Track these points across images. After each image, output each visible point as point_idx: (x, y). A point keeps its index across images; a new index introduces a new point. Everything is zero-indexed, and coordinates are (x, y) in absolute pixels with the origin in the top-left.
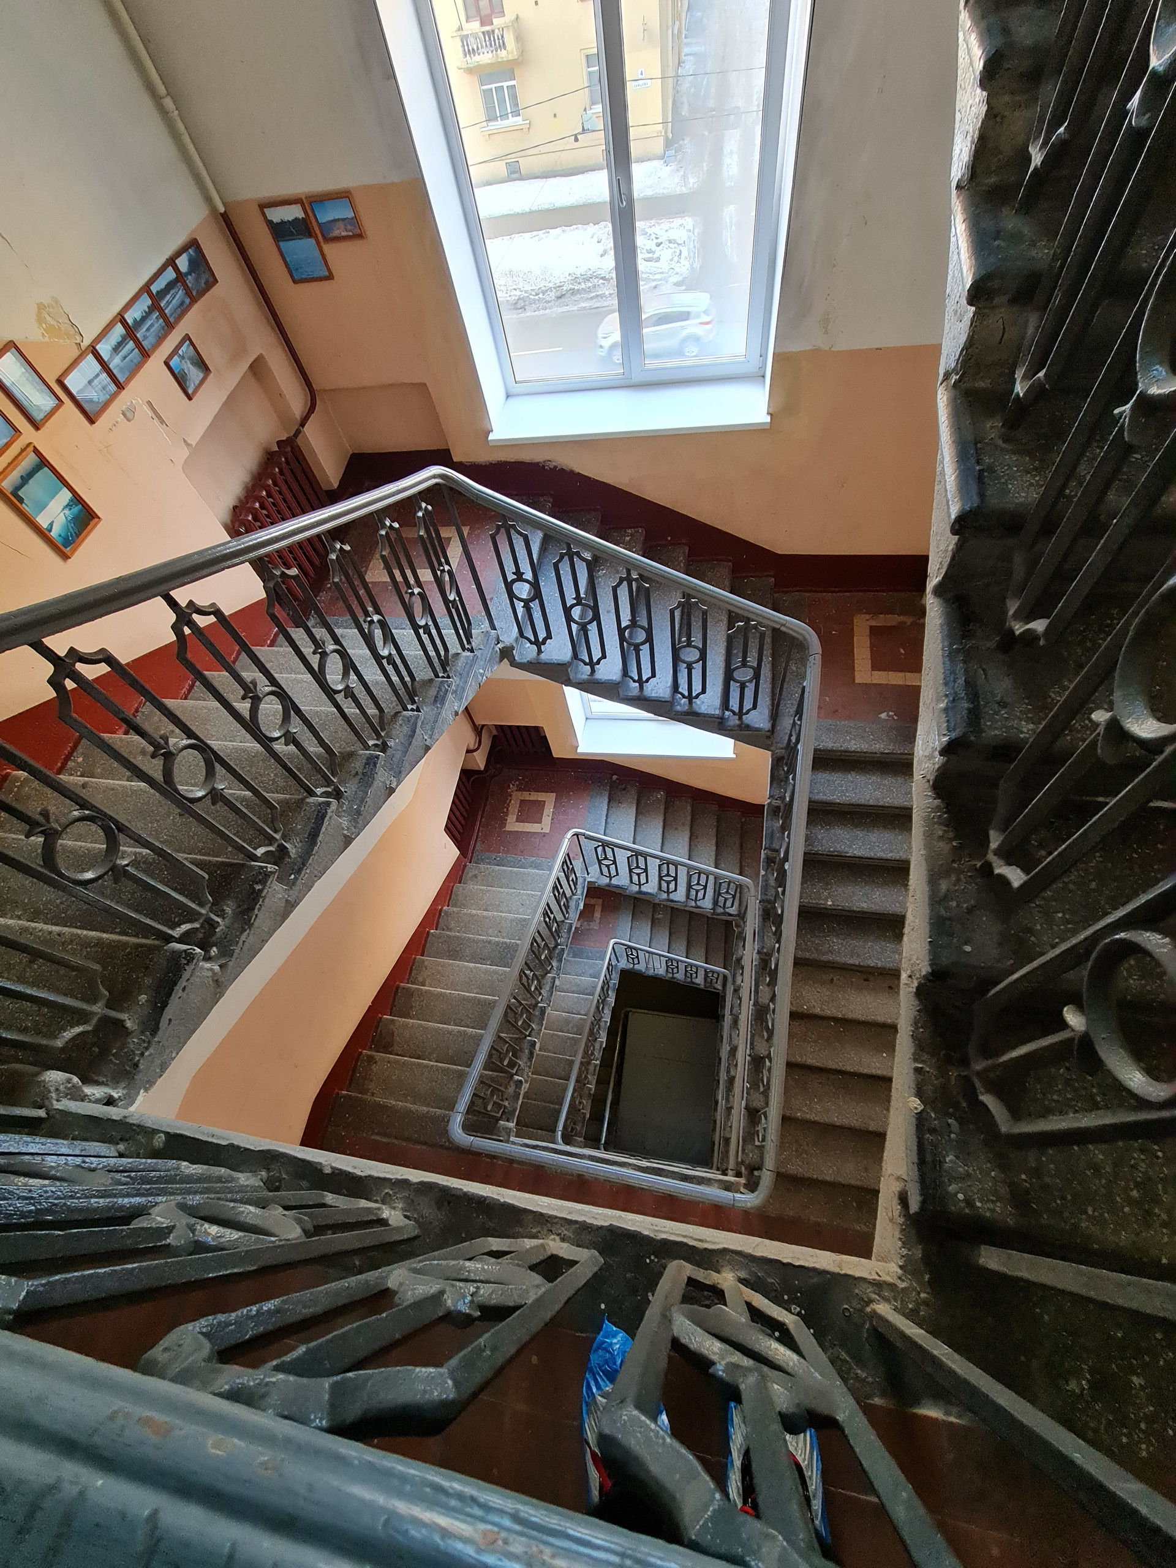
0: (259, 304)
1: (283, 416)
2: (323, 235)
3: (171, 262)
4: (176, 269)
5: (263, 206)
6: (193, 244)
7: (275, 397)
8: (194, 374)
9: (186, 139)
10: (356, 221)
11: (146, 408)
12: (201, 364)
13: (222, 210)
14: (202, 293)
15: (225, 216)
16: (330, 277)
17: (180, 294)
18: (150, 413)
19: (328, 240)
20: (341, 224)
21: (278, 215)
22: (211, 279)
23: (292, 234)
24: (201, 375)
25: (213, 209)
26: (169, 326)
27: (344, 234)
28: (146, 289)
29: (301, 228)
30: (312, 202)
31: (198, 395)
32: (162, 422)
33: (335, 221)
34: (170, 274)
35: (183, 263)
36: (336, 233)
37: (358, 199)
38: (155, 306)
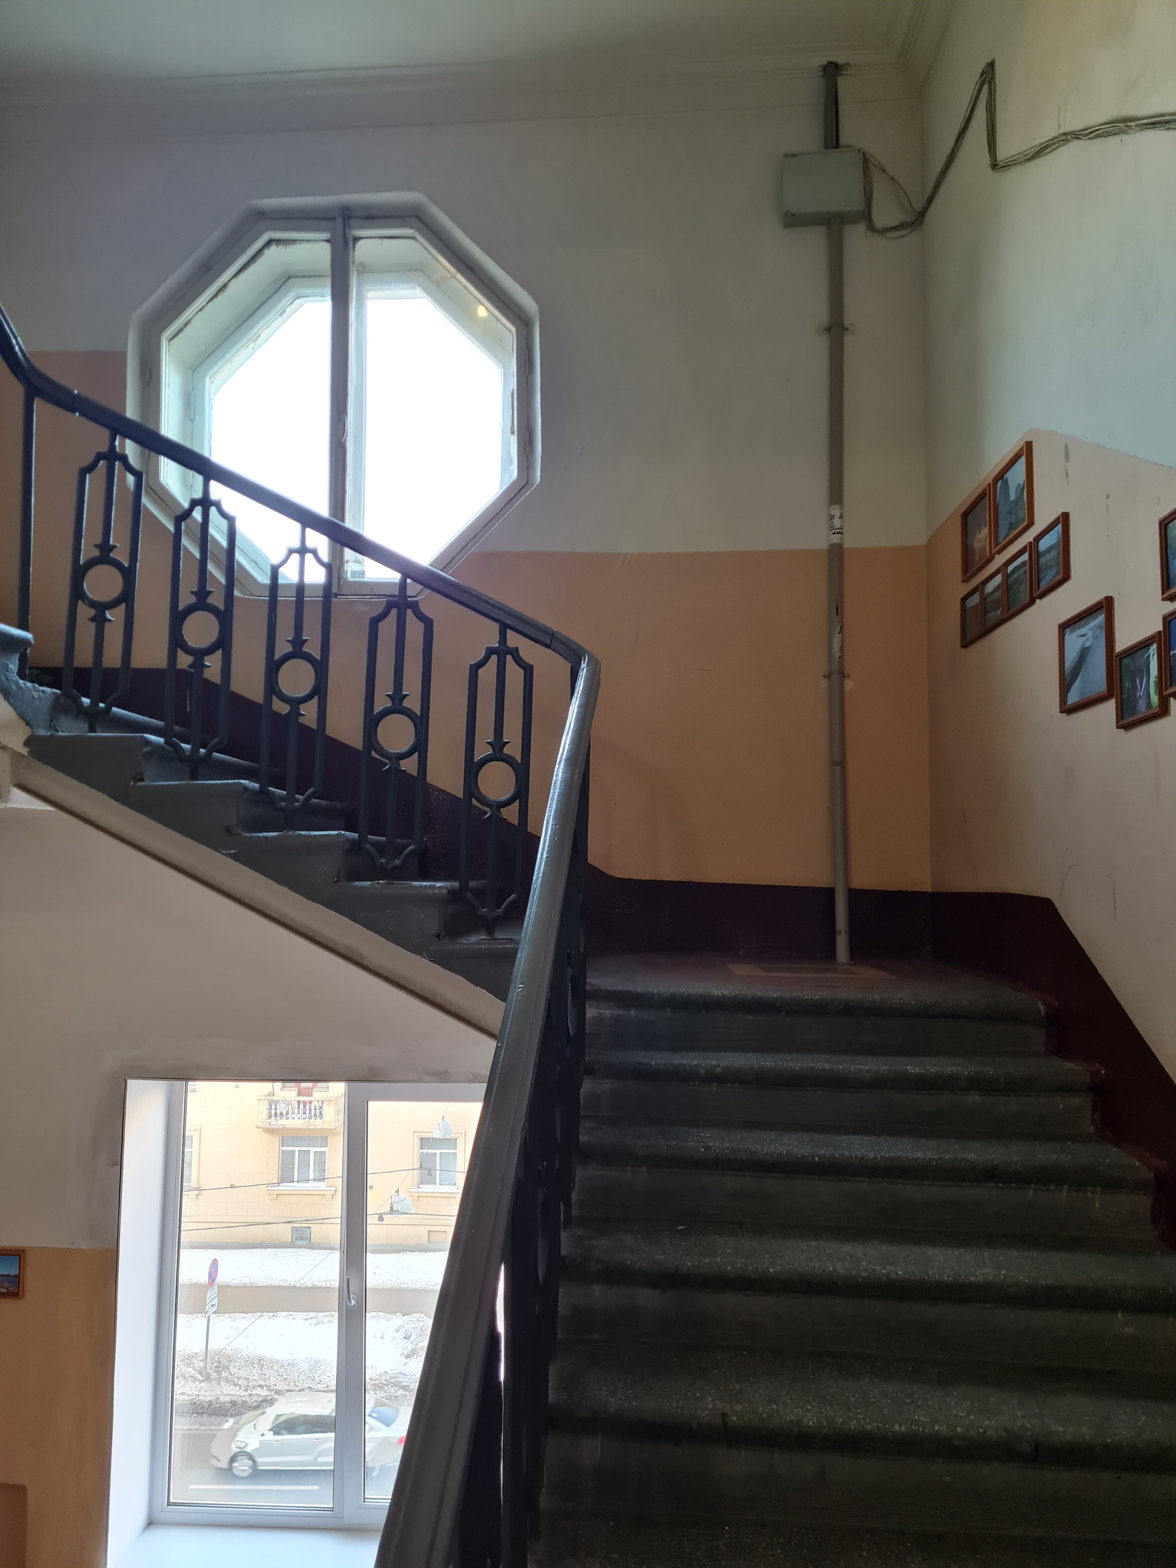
10: (17, 1280)
37: (30, 1263)
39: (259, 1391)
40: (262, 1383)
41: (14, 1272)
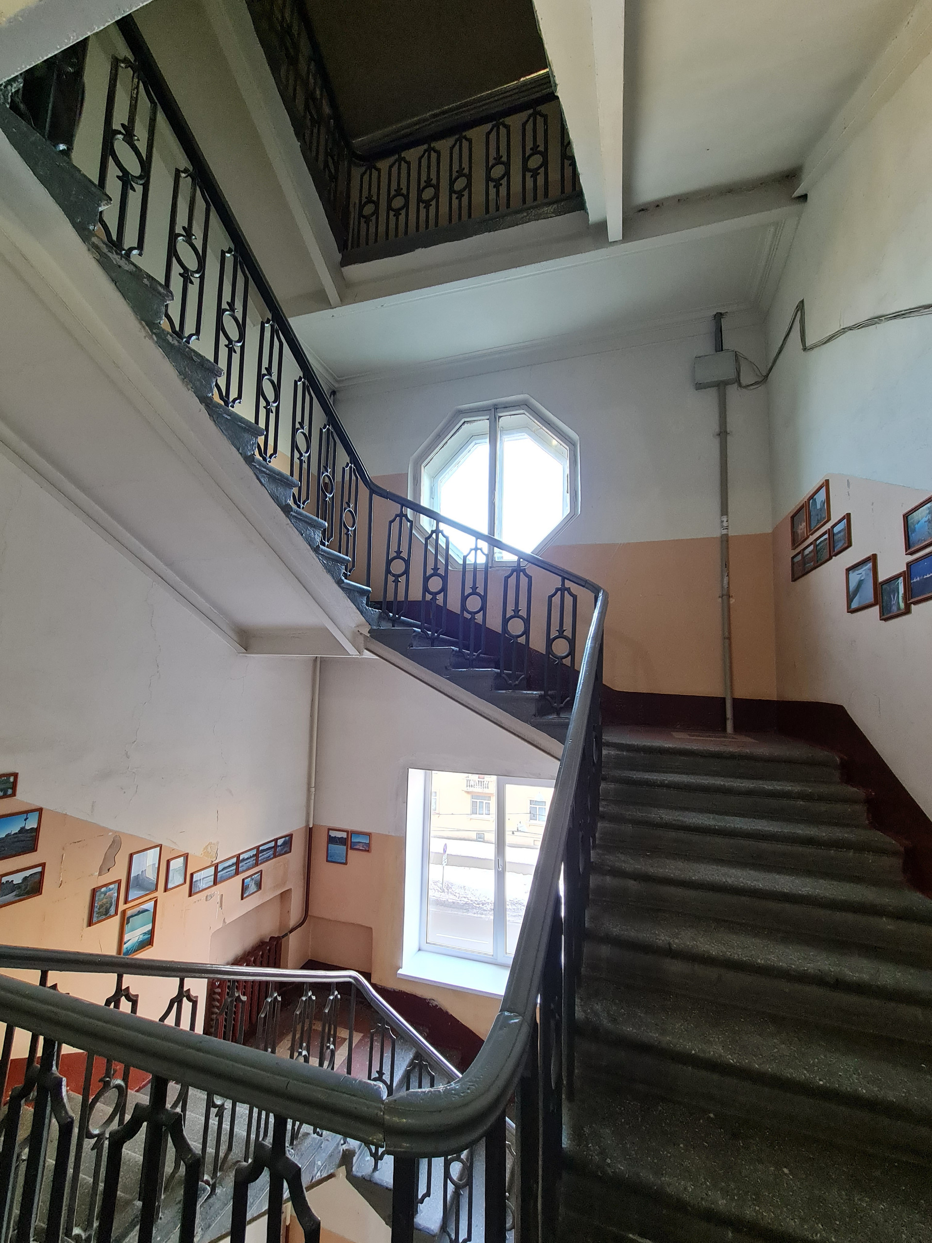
0: (304, 867)
1: (282, 924)
2: (351, 846)
3: (276, 840)
4: (276, 843)
5: (329, 829)
6: (290, 836)
7: (285, 912)
8: (253, 888)
9: (312, 802)
10: (369, 845)
11: (219, 897)
12: (259, 886)
13: (311, 826)
14: (280, 855)
15: (311, 829)
16: (346, 864)
17: (271, 852)
18: (219, 900)
19: (352, 848)
20: (361, 844)
21: (333, 834)
22: (288, 851)
23: (337, 842)
24: (255, 890)
25: (308, 825)
26: (257, 864)
27: (361, 848)
28: (258, 848)
29: (342, 841)
30: (351, 833)
31: (247, 899)
32: (221, 906)
33: (359, 842)
34: (273, 844)
35: (280, 842)
36: (357, 847)
37: (373, 839)
38: (256, 855)
39: (463, 899)
40: (465, 896)
41: (368, 842)
